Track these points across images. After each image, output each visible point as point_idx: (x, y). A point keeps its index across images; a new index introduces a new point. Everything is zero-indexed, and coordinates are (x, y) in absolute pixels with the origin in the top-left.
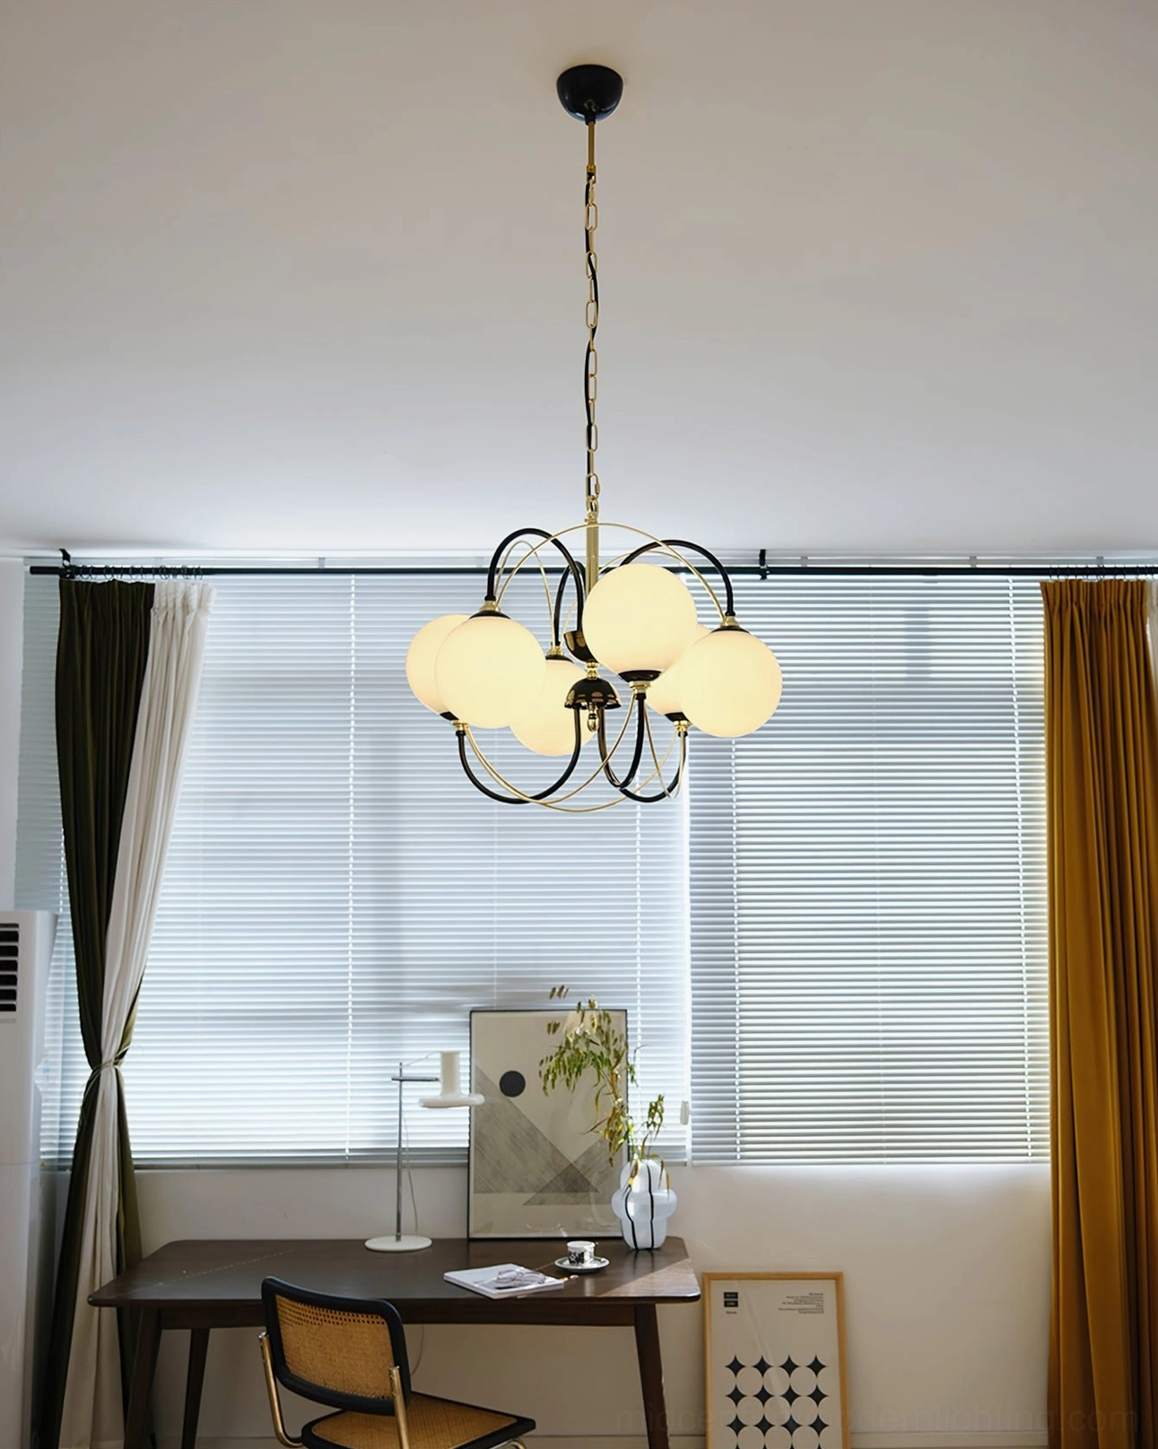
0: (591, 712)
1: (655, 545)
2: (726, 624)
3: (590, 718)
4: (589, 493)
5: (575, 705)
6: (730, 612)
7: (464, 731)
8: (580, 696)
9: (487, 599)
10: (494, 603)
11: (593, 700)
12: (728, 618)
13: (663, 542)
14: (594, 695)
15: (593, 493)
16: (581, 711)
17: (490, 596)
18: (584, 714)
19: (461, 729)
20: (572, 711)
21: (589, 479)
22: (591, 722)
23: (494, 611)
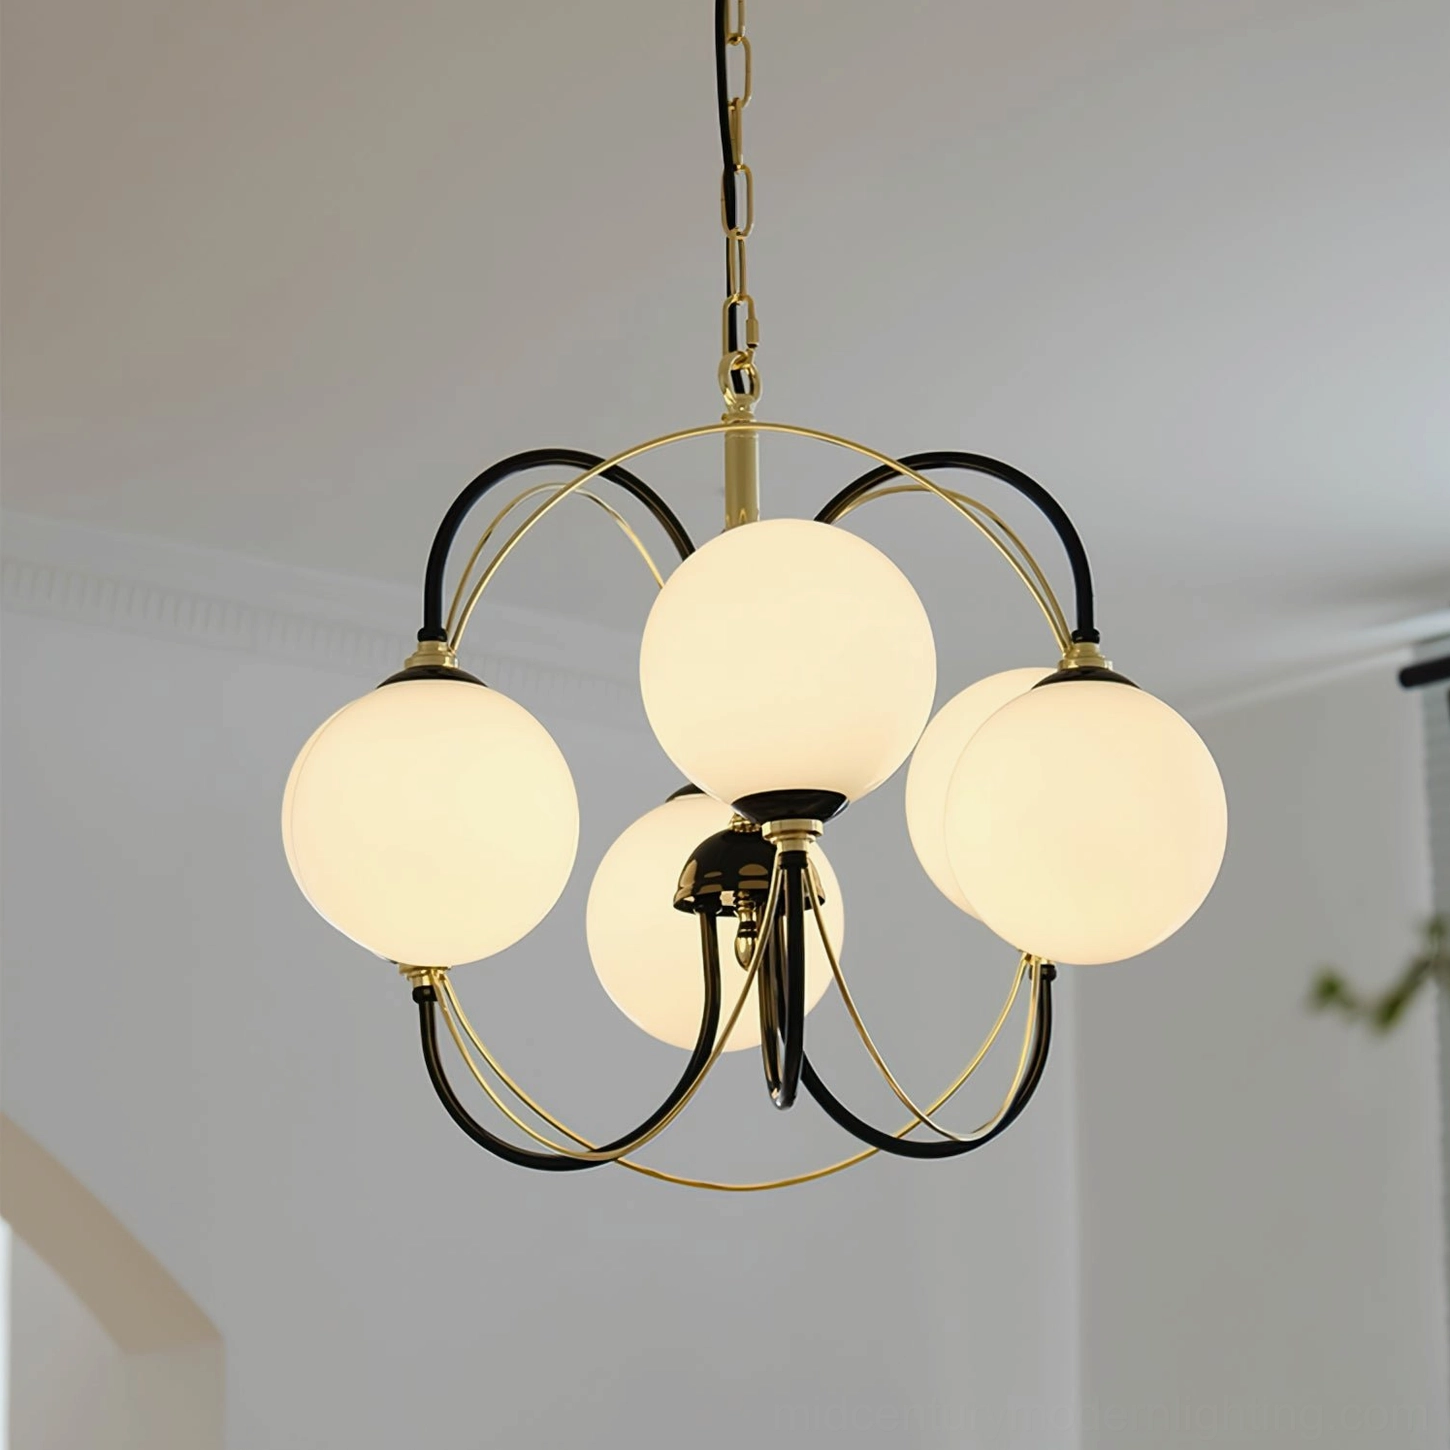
0: (745, 918)
1: (884, 473)
2: (1073, 665)
3: (740, 935)
4: (733, 346)
5: (701, 901)
6: (1086, 632)
7: (431, 988)
8: (708, 876)
9: (423, 636)
10: (442, 647)
11: (742, 885)
12: (1078, 648)
13: (906, 461)
14: (743, 871)
15: (742, 345)
16: (721, 921)
17: (432, 631)
18: (727, 927)
19: (426, 982)
20: (694, 920)
21: (732, 310)
22: (744, 943)
23: (441, 668)
